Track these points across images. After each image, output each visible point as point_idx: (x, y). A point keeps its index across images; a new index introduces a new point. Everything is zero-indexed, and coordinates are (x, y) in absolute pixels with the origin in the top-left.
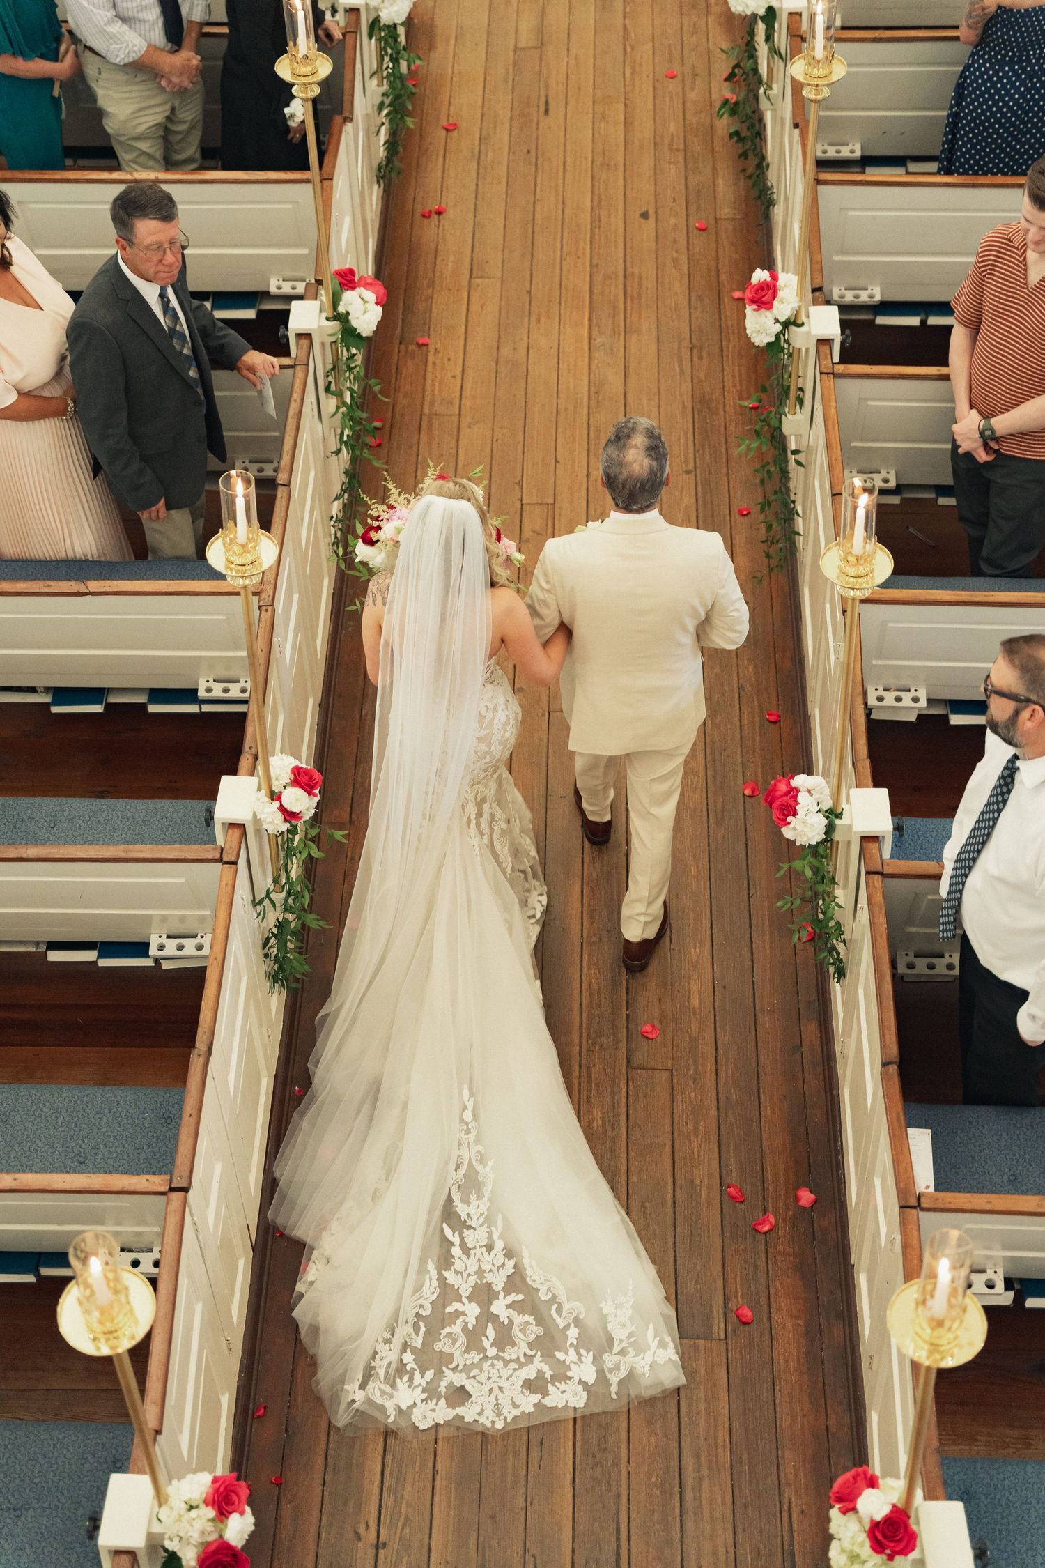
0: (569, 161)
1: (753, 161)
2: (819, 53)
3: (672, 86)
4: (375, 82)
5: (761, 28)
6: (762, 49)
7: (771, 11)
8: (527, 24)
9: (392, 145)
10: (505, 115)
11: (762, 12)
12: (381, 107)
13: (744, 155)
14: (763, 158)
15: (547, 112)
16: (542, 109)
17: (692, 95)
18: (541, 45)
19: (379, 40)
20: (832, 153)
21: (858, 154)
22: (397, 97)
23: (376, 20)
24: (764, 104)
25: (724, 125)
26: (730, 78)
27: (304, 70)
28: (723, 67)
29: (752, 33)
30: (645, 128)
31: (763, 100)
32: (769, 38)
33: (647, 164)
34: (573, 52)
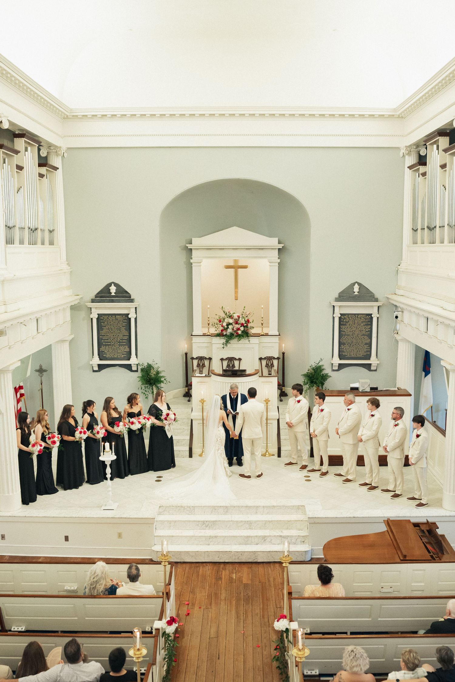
0: (226, 674)
1: (284, 676)
2: (301, 647)
3: (259, 649)
4: (163, 651)
5: (285, 635)
6: (286, 640)
7: (287, 629)
8: (213, 630)
9: (168, 671)
10: (205, 659)
11: (284, 630)
12: (165, 659)
13: (281, 674)
14: (287, 675)
15: (219, 658)
16: (217, 658)
17: (265, 653)
18: (218, 637)
19: (165, 638)
20: (309, 673)
21: (318, 673)
22: (170, 656)
23: (165, 632)
24: (287, 658)
25: (275, 664)
26: (276, 649)
27: (138, 653)
28: (274, 645)
29: (282, 636)
30: (250, 663)
31: (286, 656)
32: (287, 637)
33: (251, 675)
34: (228, 639)
